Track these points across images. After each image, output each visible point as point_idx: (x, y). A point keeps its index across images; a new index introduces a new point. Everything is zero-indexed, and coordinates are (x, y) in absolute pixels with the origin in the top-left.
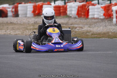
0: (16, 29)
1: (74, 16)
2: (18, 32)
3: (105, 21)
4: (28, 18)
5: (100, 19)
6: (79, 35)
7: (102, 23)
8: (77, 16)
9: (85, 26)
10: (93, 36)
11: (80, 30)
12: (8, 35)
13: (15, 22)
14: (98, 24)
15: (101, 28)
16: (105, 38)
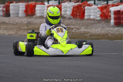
0: (9, 29)
1: (69, 16)
2: (11, 32)
3: (102, 22)
4: (20, 18)
5: (97, 20)
6: (76, 36)
7: (99, 24)
8: (72, 17)
9: (82, 27)
10: (91, 37)
11: (77, 31)
12: (2, 35)
13: (7, 22)
14: (95, 25)
15: (99, 29)
16: (105, 40)
